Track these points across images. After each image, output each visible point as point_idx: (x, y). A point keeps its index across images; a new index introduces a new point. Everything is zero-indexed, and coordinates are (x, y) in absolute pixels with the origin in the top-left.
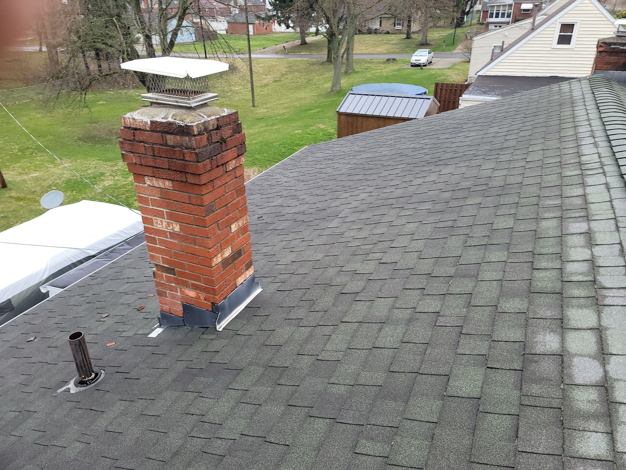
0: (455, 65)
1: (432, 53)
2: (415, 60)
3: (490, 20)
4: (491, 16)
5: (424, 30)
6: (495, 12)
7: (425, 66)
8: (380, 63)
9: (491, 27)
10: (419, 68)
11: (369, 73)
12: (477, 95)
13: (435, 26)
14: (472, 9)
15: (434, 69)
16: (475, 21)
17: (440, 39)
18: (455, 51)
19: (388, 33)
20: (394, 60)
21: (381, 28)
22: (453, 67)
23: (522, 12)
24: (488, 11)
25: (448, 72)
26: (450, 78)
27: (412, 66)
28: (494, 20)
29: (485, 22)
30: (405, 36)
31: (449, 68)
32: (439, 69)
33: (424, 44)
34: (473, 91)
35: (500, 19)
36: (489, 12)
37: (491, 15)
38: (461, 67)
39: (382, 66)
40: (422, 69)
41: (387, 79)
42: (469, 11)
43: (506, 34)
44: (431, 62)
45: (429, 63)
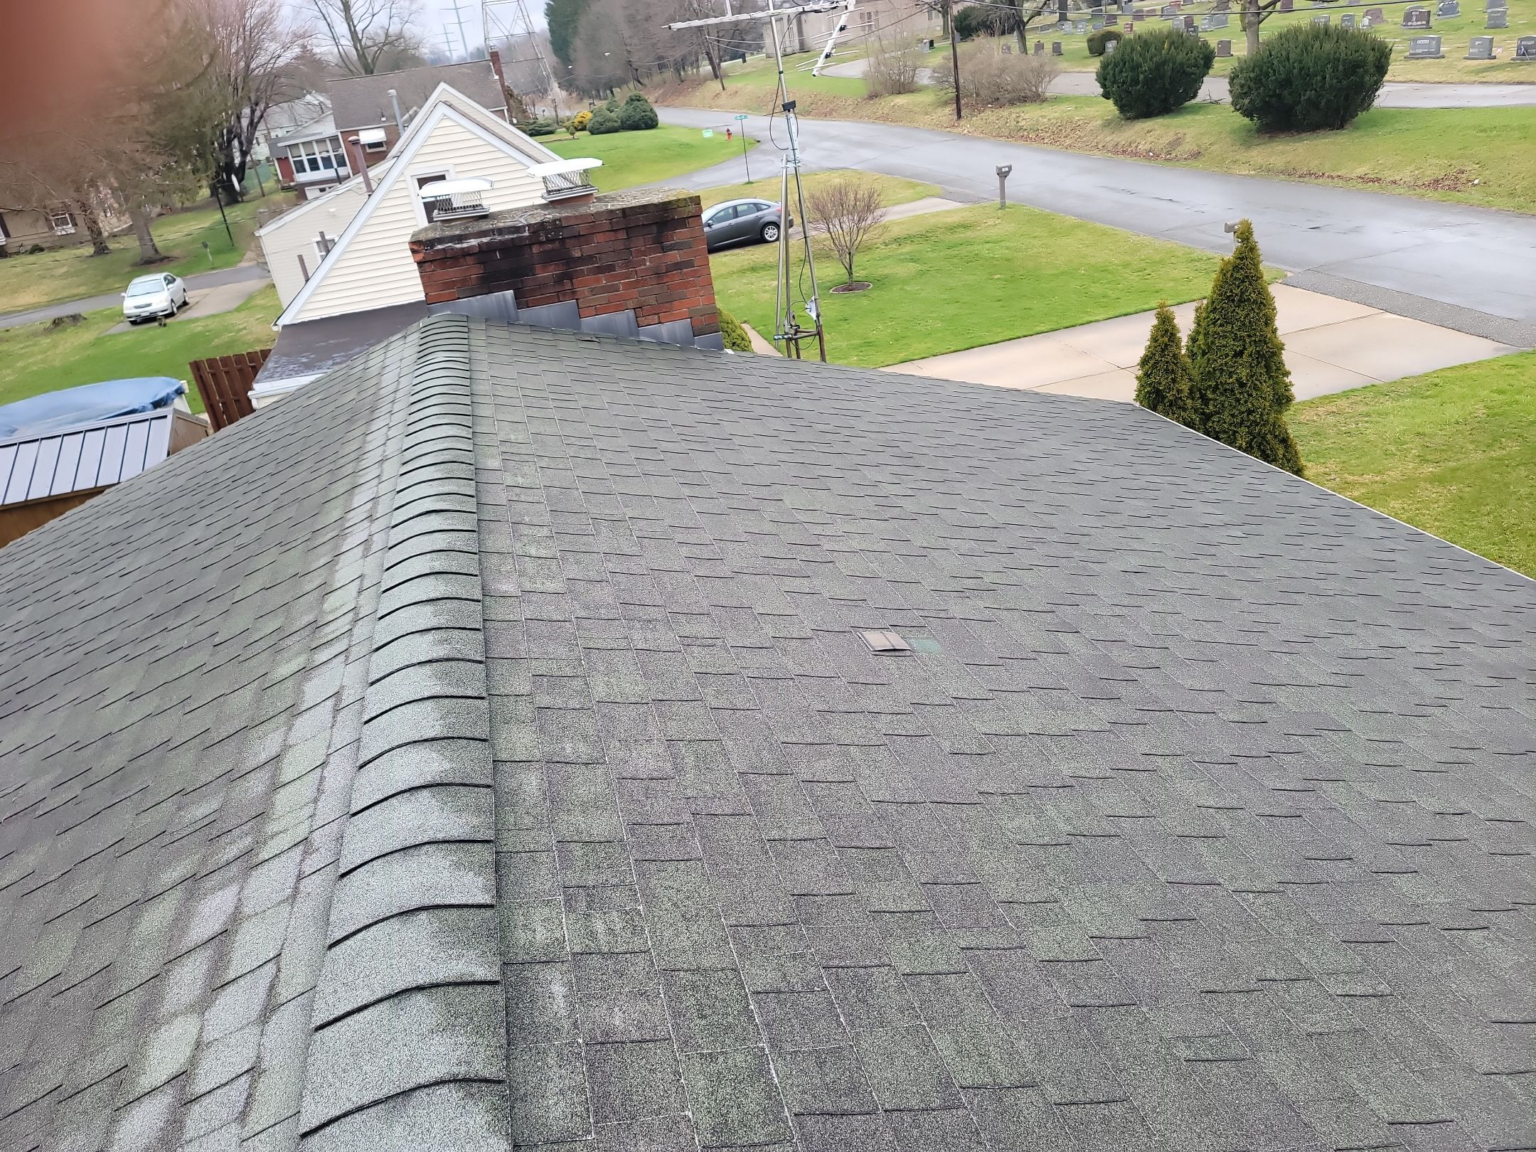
0: (251, 297)
1: (179, 280)
2: (136, 307)
3: (301, 178)
4: (301, 169)
5: (140, 227)
6: (305, 159)
7: (172, 315)
8: (35, 334)
9: (311, 193)
10: (156, 324)
11: (8, 371)
12: (290, 376)
13: (168, 210)
14: (248, 158)
15: (197, 320)
16: (269, 185)
17: (193, 241)
18: (244, 264)
19: (37, 249)
20: (75, 318)
21: (10, 240)
22: (247, 303)
23: (369, 151)
24: (287, 158)
25: (238, 320)
26: (247, 334)
27: (134, 323)
28: (308, 176)
29: (292, 184)
30: (90, 250)
31: (238, 310)
32: (214, 316)
33: (152, 261)
34: (279, 369)
35: (323, 174)
36: (291, 160)
37: (298, 165)
38: (267, 299)
39: (45, 341)
40: (165, 325)
41: (69, 376)
42: (243, 164)
43: (331, 210)
44: (185, 303)
45: (178, 308)
